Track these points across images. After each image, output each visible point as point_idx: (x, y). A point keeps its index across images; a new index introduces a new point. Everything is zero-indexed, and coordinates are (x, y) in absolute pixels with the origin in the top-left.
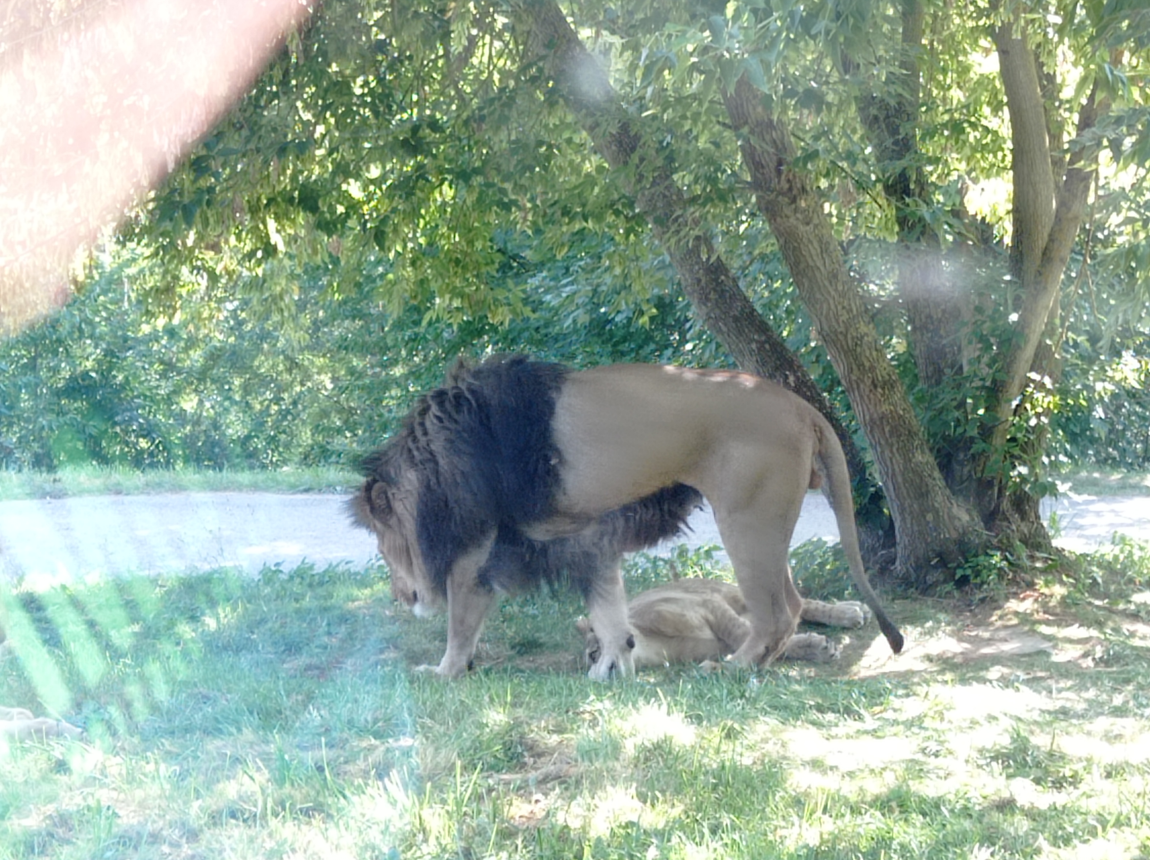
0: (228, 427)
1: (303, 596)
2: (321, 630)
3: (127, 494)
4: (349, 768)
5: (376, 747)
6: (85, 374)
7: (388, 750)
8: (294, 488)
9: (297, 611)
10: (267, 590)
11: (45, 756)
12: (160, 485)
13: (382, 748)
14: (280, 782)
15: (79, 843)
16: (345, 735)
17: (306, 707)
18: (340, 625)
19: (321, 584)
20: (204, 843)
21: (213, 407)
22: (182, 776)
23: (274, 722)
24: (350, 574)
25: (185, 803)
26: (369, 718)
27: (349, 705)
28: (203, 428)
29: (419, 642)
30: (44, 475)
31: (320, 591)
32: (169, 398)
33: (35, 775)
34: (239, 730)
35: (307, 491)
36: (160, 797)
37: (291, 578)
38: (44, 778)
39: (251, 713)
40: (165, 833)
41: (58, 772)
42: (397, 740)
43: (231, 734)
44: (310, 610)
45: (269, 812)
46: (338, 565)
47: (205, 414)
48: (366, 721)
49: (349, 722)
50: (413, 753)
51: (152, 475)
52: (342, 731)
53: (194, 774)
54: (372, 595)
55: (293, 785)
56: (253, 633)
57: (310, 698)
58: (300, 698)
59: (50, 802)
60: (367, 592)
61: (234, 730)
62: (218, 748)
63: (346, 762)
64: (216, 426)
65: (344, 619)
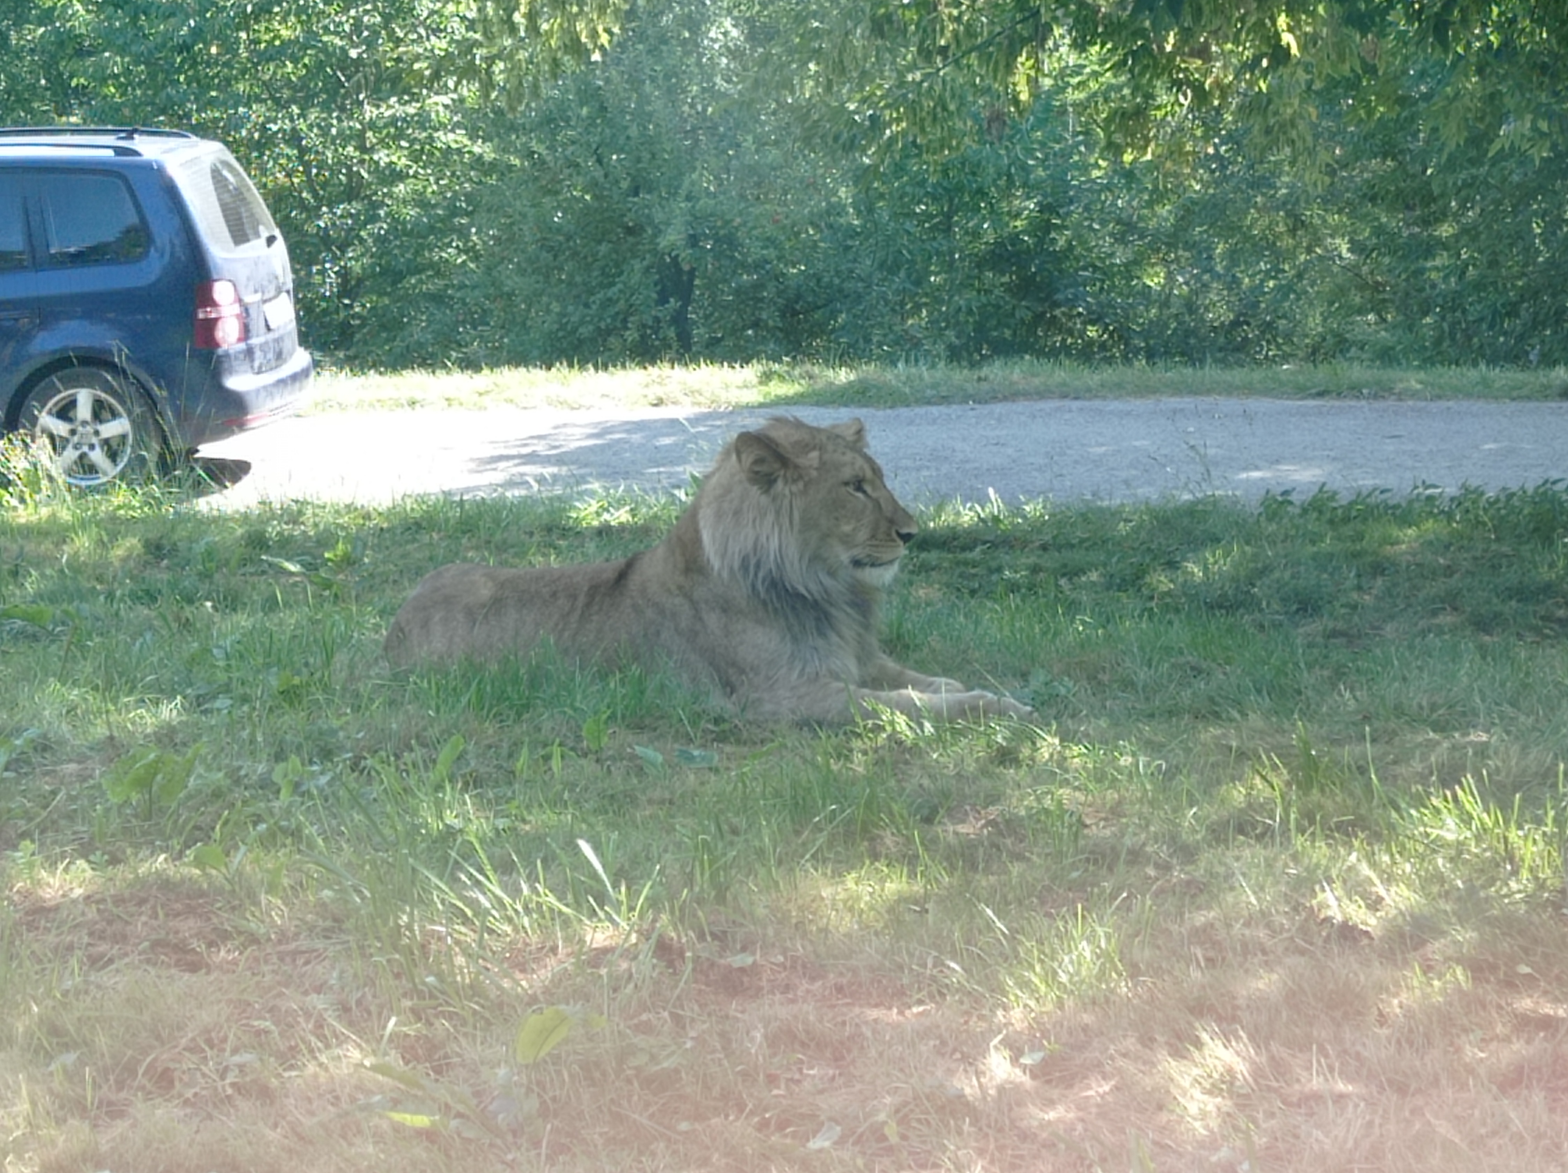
0: (1207, 309)
1: (1322, 537)
2: (1348, 584)
3: (1076, 398)
4: (1402, 770)
5: (1438, 743)
6: (1015, 238)
7: (1454, 748)
8: (1301, 391)
9: (1314, 557)
10: (1272, 527)
11: (983, 741)
12: (1119, 386)
13: (1446, 744)
14: (1305, 786)
15: (1034, 858)
16: (1392, 725)
17: (1334, 686)
18: (1374, 576)
19: (1346, 520)
20: (1202, 865)
21: (1187, 283)
22: (1170, 774)
23: (1291, 705)
24: (1387, 507)
25: (1175, 811)
26: (1424, 703)
27: (1396, 684)
28: (1173, 311)
29: (1488, 602)
30: (965, 371)
31: (1347, 530)
32: (1128, 271)
33: (971, 767)
34: (1244, 715)
35: (1321, 394)
36: (1141, 801)
37: (1305, 511)
38: (984, 772)
39: (1259, 691)
40: (1149, 849)
41: (1002, 763)
42: (1466, 734)
43: (1231, 720)
44: (1332, 555)
45: (1292, 825)
46: (1369, 495)
47: (1176, 292)
48: (1421, 707)
49: (1396, 708)
50: (1491, 752)
51: (1108, 374)
52: (1387, 720)
53: (1185, 771)
54: (1419, 537)
55: (1322, 791)
56: (1254, 586)
57: (1339, 673)
58: (1326, 673)
59: (992, 803)
60: (1411, 532)
61: (1237, 716)
62: (1214, 737)
63: (1395, 762)
64: (1190, 307)
65: (1378, 569)
